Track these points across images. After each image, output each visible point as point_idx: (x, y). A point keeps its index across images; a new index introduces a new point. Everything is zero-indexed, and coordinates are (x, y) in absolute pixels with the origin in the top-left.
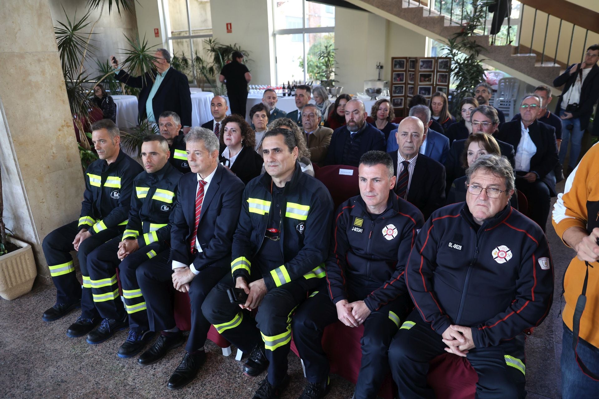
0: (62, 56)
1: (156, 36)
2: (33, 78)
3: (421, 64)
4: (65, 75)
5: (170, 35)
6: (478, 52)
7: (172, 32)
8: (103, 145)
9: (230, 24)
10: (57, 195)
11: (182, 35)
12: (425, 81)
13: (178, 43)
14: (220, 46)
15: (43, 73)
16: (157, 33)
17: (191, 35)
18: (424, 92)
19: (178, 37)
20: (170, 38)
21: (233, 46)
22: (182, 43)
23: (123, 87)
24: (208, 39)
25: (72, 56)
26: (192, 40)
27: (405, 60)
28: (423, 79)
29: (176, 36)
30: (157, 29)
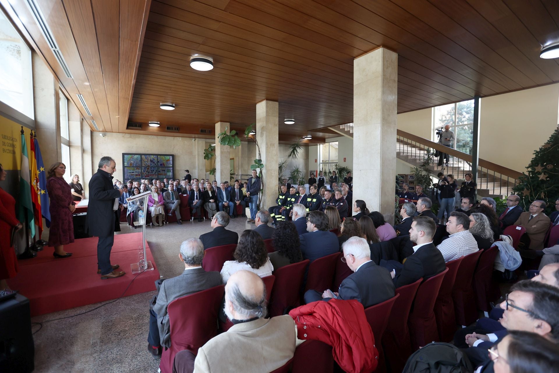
0: (279, 170)
1: (315, 162)
2: (273, 175)
3: (409, 177)
4: (279, 174)
5: (321, 162)
6: (430, 173)
7: (322, 161)
8: (283, 189)
9: (345, 158)
10: (272, 201)
11: (326, 162)
12: (411, 184)
13: (325, 165)
14: (340, 167)
15: (275, 174)
16: (316, 161)
17: (330, 162)
18: (411, 189)
19: (324, 163)
20: (321, 163)
21: (345, 167)
22: (326, 165)
23: (298, 182)
24: (335, 164)
25: (281, 170)
26: (330, 164)
27: (404, 175)
28: (410, 183)
29: (324, 162)
30: (316, 159)
